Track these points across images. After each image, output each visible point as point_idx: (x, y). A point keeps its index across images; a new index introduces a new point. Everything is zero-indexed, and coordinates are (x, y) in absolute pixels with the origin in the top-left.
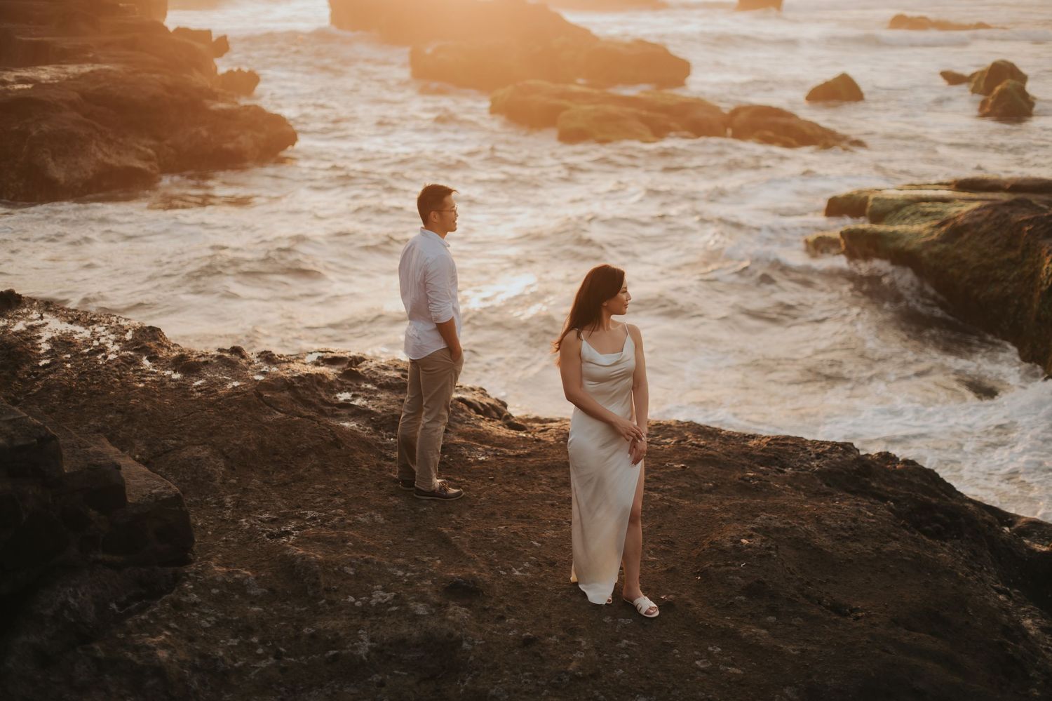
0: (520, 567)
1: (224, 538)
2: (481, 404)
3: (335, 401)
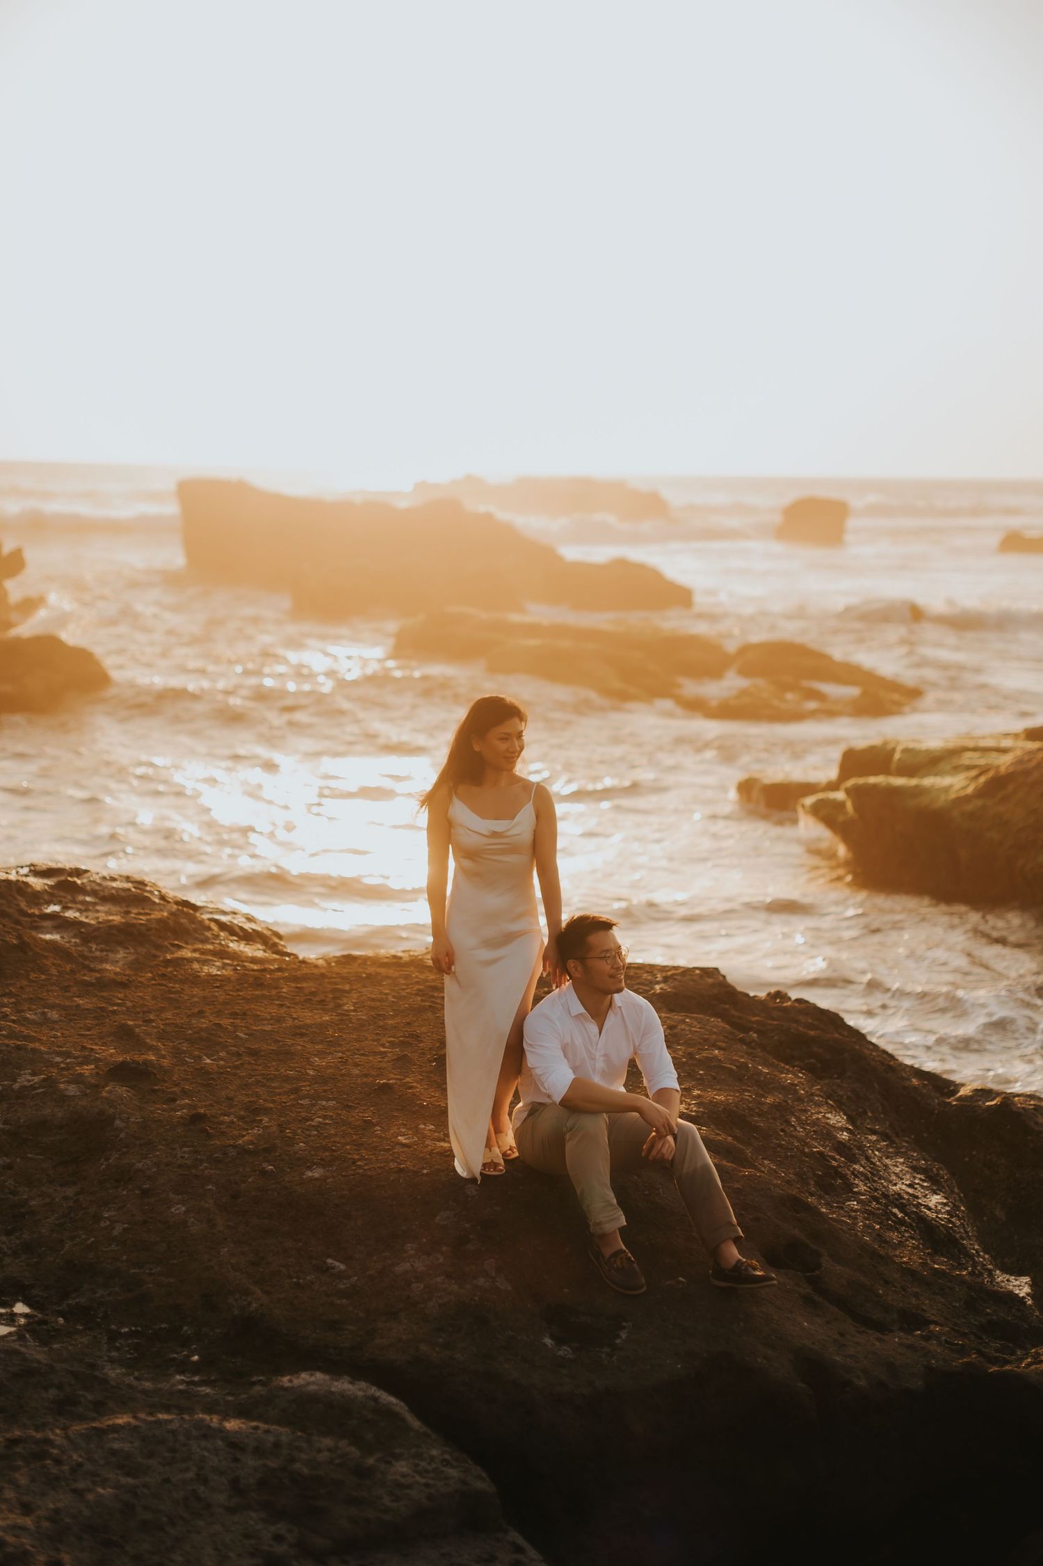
0: (214, 1056)
2: (241, 928)
3: (37, 912)
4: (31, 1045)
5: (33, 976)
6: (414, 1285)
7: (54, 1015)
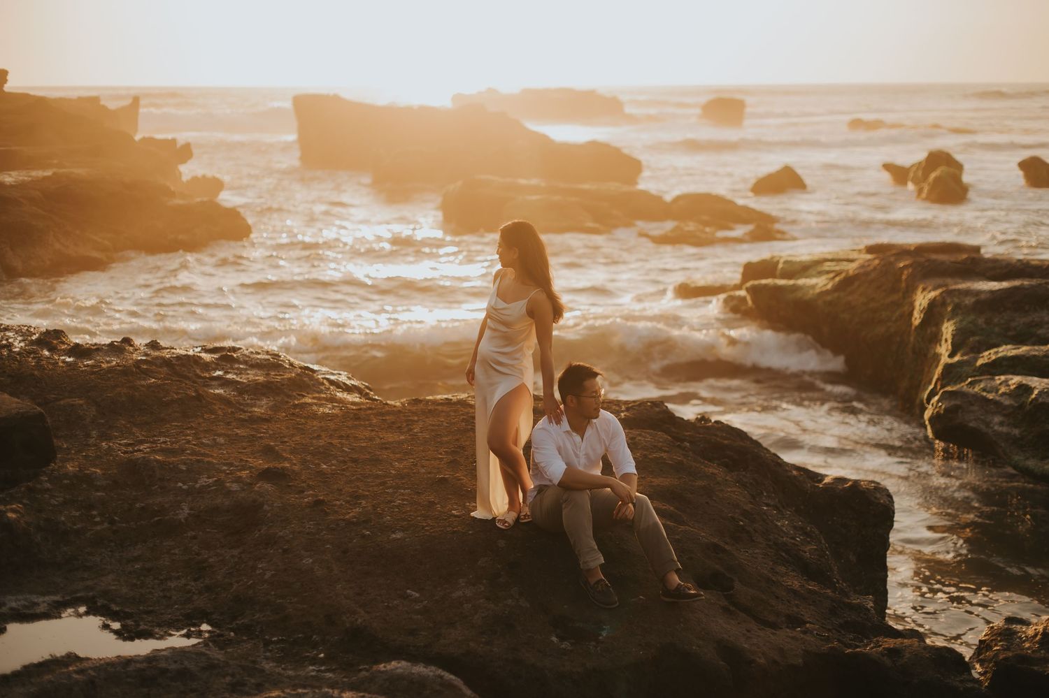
0: (328, 463)
1: (84, 454)
2: (344, 384)
3: (207, 376)
4: (207, 459)
5: (206, 416)
6: (466, 605)
7: (221, 440)
